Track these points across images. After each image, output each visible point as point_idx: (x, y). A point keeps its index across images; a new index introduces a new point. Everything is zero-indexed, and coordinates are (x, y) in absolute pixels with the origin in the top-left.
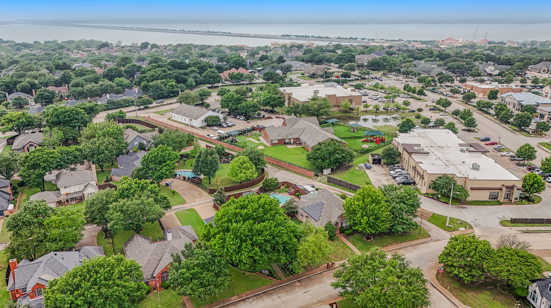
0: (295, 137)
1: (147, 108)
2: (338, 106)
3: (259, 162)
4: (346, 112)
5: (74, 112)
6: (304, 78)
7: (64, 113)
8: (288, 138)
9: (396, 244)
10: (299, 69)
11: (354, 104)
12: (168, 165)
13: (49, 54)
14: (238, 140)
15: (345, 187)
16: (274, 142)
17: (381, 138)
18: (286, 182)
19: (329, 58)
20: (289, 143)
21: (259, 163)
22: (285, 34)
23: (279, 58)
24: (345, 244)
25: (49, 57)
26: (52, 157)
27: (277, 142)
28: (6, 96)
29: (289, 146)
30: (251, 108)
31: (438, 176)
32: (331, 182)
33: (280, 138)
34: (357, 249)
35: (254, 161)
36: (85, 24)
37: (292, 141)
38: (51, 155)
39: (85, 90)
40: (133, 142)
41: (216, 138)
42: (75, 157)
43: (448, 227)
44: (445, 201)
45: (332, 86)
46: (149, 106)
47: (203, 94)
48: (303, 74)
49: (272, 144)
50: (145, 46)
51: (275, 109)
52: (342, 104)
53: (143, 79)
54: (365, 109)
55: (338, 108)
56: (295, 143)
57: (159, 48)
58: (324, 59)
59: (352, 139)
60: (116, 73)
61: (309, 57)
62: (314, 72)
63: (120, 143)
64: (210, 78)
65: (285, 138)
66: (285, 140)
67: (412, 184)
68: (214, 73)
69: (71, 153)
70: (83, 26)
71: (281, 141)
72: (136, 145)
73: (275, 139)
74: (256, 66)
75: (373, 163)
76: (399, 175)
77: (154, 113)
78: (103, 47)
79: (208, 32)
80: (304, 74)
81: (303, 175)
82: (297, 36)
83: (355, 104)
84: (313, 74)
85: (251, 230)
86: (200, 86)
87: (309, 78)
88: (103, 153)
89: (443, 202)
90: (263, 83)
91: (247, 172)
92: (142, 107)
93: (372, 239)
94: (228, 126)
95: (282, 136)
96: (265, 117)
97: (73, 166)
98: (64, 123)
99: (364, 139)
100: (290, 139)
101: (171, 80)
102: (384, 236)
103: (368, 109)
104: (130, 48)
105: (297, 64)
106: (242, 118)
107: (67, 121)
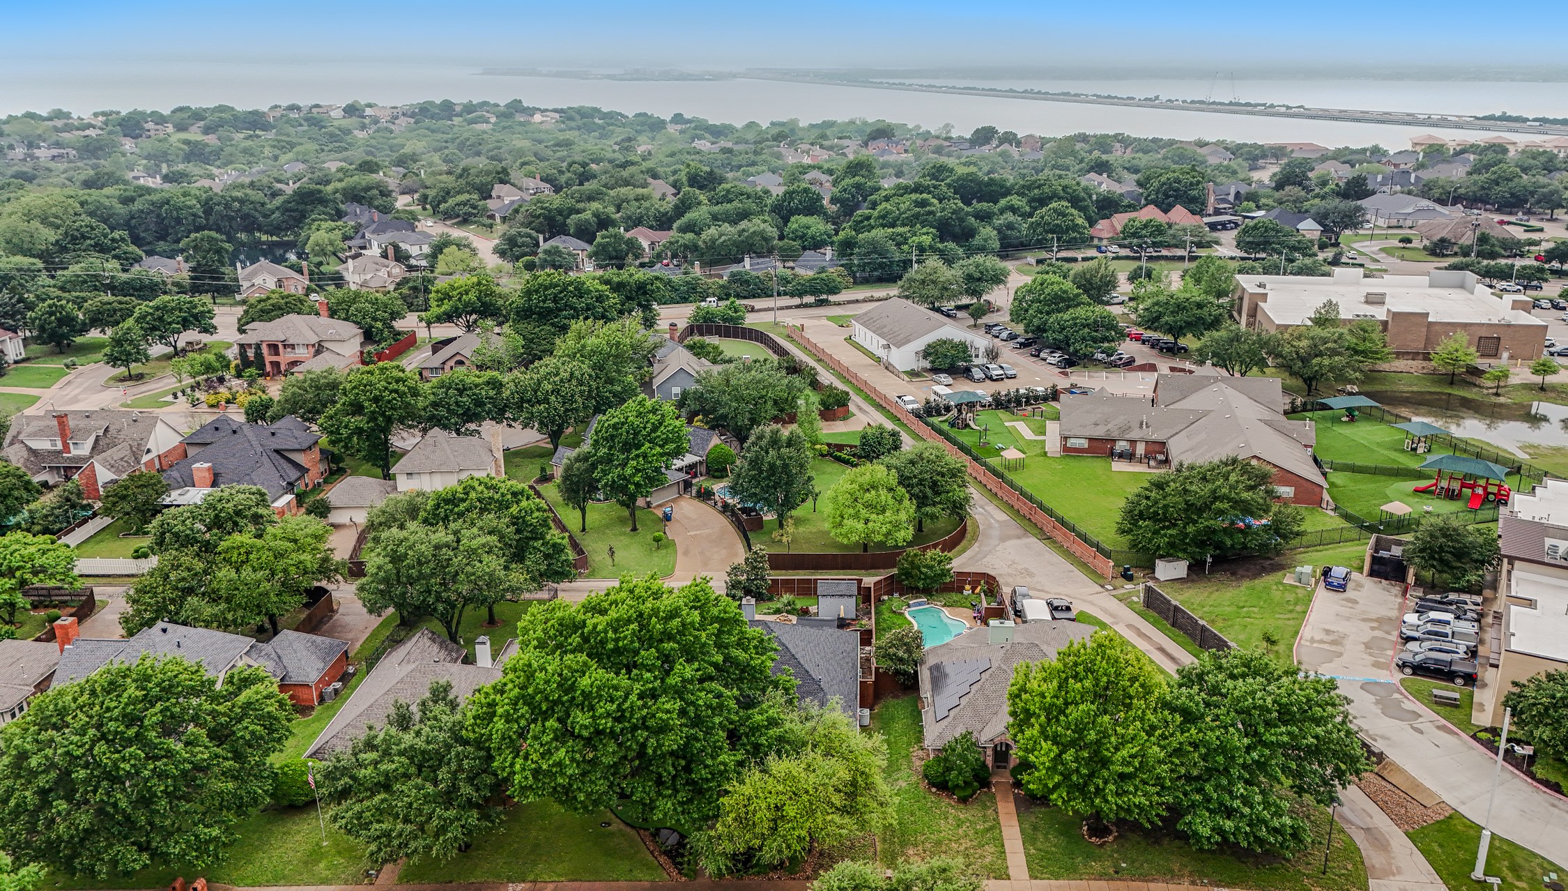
0: (1154, 437)
1: (821, 303)
2: (1427, 357)
3: (937, 493)
4: (1452, 379)
5: (571, 288)
6: (1406, 253)
7: (546, 288)
8: (1127, 437)
9: (1193, 883)
10: (1409, 223)
11: (1505, 355)
12: (645, 456)
13: (730, 151)
14: (971, 423)
15: (1190, 635)
16: (1072, 443)
17: (1494, 489)
18: (984, 575)
19: (1552, 193)
20: (1129, 456)
21: (938, 499)
22: (1498, 114)
23: (1347, 183)
24: (996, 826)
25: (728, 158)
26: (396, 391)
27: (1084, 444)
28: (537, 245)
29: (1119, 466)
30: (1086, 330)
31: (1551, 668)
32: (1154, 609)
33: (1099, 432)
34: (1027, 855)
35: (916, 490)
36: (897, 81)
37: (1140, 449)
38: (394, 386)
39: (700, 243)
40: (667, 385)
41: (915, 406)
42: (479, 403)
43: (1479, 882)
44: (1553, 778)
45: (1462, 286)
46: (832, 298)
47: (977, 275)
48: (1407, 240)
49: (1066, 449)
50: (984, 136)
51: (1182, 342)
52: (1438, 349)
53: (862, 222)
54: (1538, 379)
55: (1425, 364)
56: (1148, 456)
57: (1019, 144)
58: (1532, 193)
59: (1383, 478)
60: (800, 202)
61: (1475, 183)
62: (1448, 236)
63: (610, 381)
64: (1047, 232)
65: (1115, 435)
66: (1114, 441)
67: (1459, 681)
68: (1064, 215)
69: (470, 388)
70: (891, 86)
71: (1100, 444)
72: (676, 395)
73: (1078, 434)
74: (1252, 205)
75: (1372, 573)
76: (1429, 633)
77: (829, 318)
78: (874, 139)
79: (1231, 104)
80: (1409, 241)
81: (1083, 566)
82: (1544, 121)
83: (1511, 357)
84: (1443, 240)
85: (567, 686)
86: (1025, 254)
87: (1423, 255)
88: (546, 401)
89: (1540, 781)
90: (1232, 258)
91: (873, 517)
92: (810, 299)
93: (1111, 838)
94: (991, 378)
95: (1110, 426)
96: (1136, 364)
97: (472, 426)
98: (539, 314)
99: (1423, 484)
100: (1133, 442)
101: (924, 230)
102: (1166, 841)
103: (1550, 379)
104: (940, 142)
105: (1404, 207)
106: (1055, 358)
107: (550, 311)
